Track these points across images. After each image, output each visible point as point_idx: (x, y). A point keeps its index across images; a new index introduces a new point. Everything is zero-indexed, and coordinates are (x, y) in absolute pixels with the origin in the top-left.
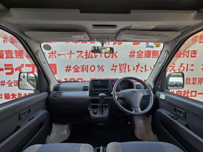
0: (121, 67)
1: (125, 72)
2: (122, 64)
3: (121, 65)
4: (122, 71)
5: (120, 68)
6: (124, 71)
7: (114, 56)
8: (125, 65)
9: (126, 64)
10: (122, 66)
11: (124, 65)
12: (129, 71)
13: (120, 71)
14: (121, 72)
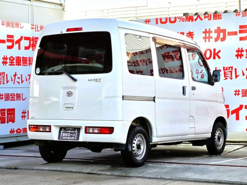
0: (226, 71)
1: (231, 79)
2: (227, 68)
3: (225, 69)
4: (228, 78)
5: (225, 73)
6: (230, 77)
7: (216, 57)
8: (231, 69)
9: (232, 67)
10: (227, 69)
11: (229, 69)
12: (237, 76)
13: (225, 77)
14: (226, 79)
